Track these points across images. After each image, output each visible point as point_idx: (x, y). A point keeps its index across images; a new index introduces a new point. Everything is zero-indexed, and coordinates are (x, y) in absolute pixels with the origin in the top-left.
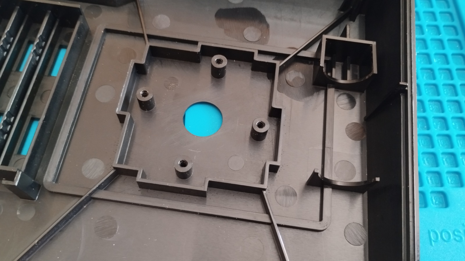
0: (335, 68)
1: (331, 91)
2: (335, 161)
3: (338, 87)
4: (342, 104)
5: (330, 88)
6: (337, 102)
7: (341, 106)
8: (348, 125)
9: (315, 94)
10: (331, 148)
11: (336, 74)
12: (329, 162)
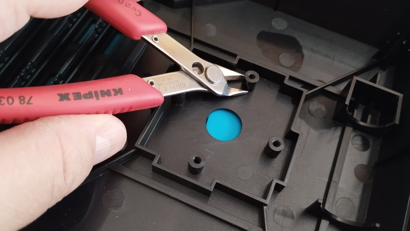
0: (357, 109)
1: (349, 130)
2: (338, 197)
3: (356, 127)
4: (356, 144)
5: (349, 126)
6: (352, 141)
7: (355, 146)
8: (358, 166)
9: (333, 129)
10: (337, 183)
11: (357, 115)
12: (332, 195)
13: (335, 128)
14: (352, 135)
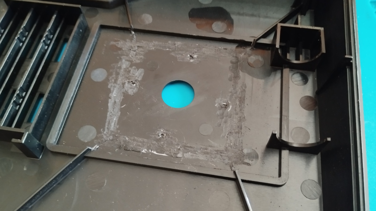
0: (289, 52)
1: (286, 71)
2: (291, 128)
4: (296, 81)
5: (285, 68)
6: (291, 79)
8: (302, 98)
9: (273, 73)
10: (288, 116)
12: (286, 127)
13: (275, 72)
14: (291, 74)
